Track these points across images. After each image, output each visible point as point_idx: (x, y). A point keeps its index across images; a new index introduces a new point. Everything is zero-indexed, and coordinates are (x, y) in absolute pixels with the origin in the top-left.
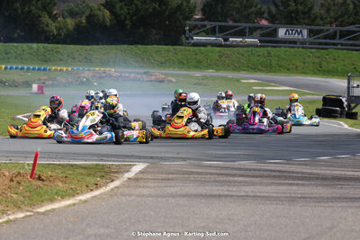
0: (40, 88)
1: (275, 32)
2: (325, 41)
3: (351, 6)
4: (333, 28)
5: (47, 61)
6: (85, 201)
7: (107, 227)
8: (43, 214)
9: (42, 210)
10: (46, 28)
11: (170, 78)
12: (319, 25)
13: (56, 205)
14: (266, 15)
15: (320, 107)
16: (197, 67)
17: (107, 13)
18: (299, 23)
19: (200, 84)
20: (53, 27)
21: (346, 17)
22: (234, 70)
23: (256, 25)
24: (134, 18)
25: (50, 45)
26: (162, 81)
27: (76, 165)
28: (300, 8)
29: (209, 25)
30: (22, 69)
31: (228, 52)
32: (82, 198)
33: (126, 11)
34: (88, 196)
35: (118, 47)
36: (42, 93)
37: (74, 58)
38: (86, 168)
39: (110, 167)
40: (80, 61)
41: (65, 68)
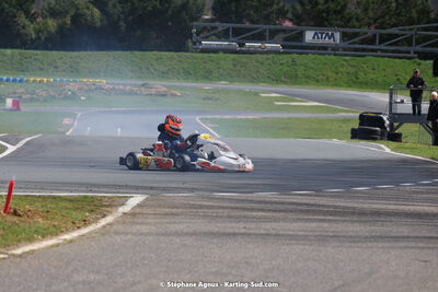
0: (16, 103)
1: (301, 35)
2: (361, 46)
3: (394, 5)
4: (371, 31)
5: (24, 71)
6: (71, 241)
7: (98, 272)
8: (20, 256)
9: (19, 251)
10: (22, 31)
11: (174, 92)
12: (354, 27)
13: (35, 246)
14: (289, 15)
15: (357, 127)
16: (207, 78)
17: (97, 12)
18: (331, 25)
19: (209, 99)
20: (30, 30)
21: (387, 17)
22: (252, 82)
23: (279, 27)
24: (131, 18)
25: (28, 51)
26: (163, 95)
27: (59, 197)
28: (332, 5)
29: (221, 26)
31: (244, 60)
32: (67, 237)
33: (120, 9)
34: (75, 234)
35: (109, 53)
36: (18, 109)
37: (56, 67)
38: (71, 201)
39: (101, 199)
40: (64, 71)
41: (45, 79)
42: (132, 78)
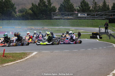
0: (12, 33)
5: (14, 25)
6: (18, 62)
7: (22, 69)
8: (5, 66)
10: (14, 16)
13: (9, 64)
14: (77, 10)
15: (91, 36)
16: (57, 26)
19: (58, 31)
22: (68, 26)
25: (15, 21)
26: (47, 30)
30: (7, 28)
31: (66, 21)
32: (17, 62)
35: (35, 20)
37: (22, 24)
38: (19, 54)
39: (27, 53)
40: (24, 25)
41: (19, 27)
42: (40, 26)
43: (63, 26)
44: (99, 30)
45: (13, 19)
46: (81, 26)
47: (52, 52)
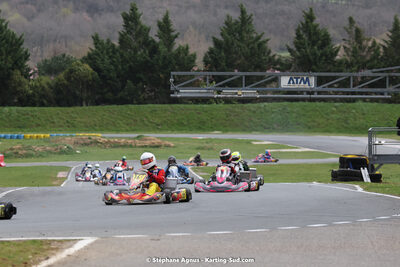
1: (276, 80)
3: (381, 50)
5: (21, 127)
10: (19, 88)
11: (167, 143)
15: (337, 169)
16: (199, 128)
19: (202, 148)
20: (26, 87)
21: (376, 61)
25: (25, 108)
26: (157, 147)
28: (319, 53)
31: (237, 110)
35: (106, 107)
37: (53, 123)
40: (61, 126)
41: (42, 135)
42: (127, 131)
43: (225, 131)
44: (370, 146)
45: (16, 101)
46: (301, 131)
47: (157, 237)
